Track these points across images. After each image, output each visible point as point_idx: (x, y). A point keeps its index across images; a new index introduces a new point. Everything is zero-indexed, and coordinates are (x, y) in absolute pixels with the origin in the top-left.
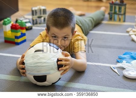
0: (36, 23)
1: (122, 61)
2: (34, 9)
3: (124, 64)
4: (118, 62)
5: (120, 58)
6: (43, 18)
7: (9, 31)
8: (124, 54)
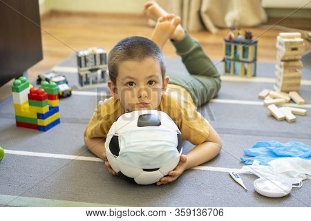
0: (87, 82)
1: (252, 161)
2: (81, 53)
3: (255, 167)
4: (243, 163)
5: (248, 153)
6: (99, 72)
7: (25, 103)
8: (255, 147)
